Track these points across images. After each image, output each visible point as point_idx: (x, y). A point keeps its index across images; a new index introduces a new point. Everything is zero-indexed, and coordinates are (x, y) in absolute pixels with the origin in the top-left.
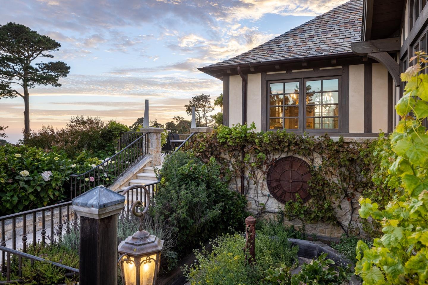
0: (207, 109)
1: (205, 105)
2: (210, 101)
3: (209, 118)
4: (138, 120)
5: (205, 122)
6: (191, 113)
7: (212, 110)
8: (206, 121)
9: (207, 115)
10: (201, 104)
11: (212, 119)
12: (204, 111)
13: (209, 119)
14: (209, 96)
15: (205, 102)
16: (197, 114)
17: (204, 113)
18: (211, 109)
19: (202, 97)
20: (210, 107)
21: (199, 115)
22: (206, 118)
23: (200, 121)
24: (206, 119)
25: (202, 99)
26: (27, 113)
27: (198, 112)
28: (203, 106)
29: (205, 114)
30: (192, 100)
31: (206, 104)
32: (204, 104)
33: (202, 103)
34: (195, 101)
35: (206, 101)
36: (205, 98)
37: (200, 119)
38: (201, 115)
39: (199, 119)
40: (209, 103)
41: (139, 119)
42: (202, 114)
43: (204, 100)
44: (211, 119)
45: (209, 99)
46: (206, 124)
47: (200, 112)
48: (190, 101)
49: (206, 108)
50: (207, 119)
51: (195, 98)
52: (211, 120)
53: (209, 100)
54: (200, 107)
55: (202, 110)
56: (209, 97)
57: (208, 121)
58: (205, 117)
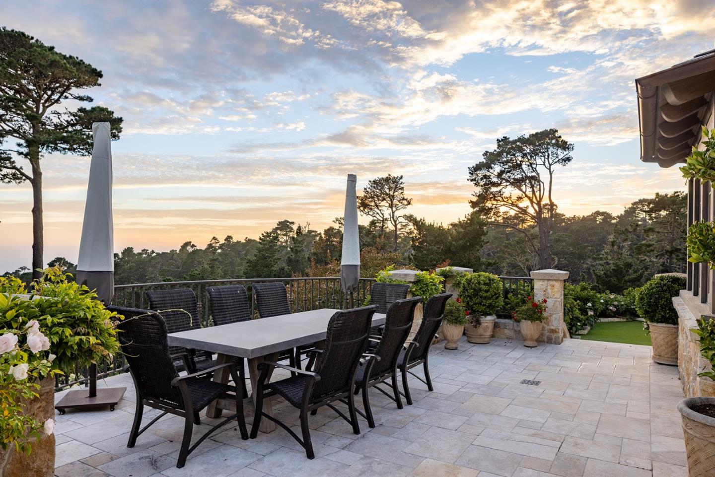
0: (398, 203)
1: (393, 196)
2: (402, 188)
3: (401, 219)
4: (278, 225)
5: (393, 228)
6: (366, 210)
7: (407, 205)
8: (395, 226)
9: (397, 214)
10: (387, 194)
11: (407, 221)
12: (391, 206)
13: (401, 222)
14: (401, 177)
15: (393, 190)
16: (378, 213)
17: (392, 210)
18: (405, 202)
19: (387, 180)
20: (403, 199)
21: (383, 214)
22: (396, 219)
23: (383, 226)
24: (395, 222)
25: (389, 183)
26: (37, 211)
27: (380, 208)
28: (389, 197)
29: (393, 213)
30: (369, 186)
31: (396, 193)
32: (391, 193)
33: (388, 192)
34: (374, 187)
35: (396, 188)
36: (394, 183)
37: (383, 223)
38: (386, 216)
39: (383, 221)
40: (400, 191)
41: (280, 223)
42: (387, 212)
43: (391, 185)
44: (405, 221)
45: (401, 184)
46: (396, 231)
47: (384, 208)
48: (365, 189)
49: (395, 202)
50: (397, 222)
51: (375, 182)
52: (404, 224)
53: (402, 186)
54: (384, 199)
55: (388, 205)
56: (401, 181)
57: (399, 226)
58: (393, 218)
